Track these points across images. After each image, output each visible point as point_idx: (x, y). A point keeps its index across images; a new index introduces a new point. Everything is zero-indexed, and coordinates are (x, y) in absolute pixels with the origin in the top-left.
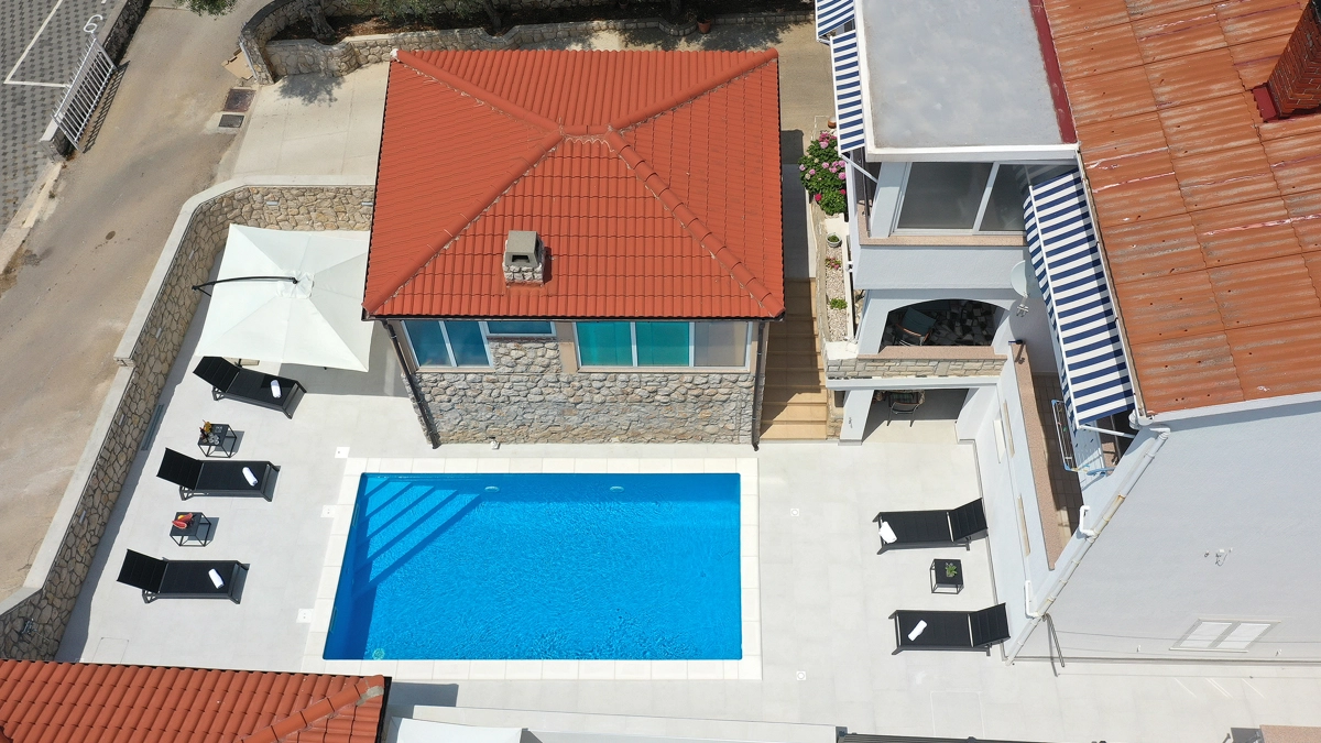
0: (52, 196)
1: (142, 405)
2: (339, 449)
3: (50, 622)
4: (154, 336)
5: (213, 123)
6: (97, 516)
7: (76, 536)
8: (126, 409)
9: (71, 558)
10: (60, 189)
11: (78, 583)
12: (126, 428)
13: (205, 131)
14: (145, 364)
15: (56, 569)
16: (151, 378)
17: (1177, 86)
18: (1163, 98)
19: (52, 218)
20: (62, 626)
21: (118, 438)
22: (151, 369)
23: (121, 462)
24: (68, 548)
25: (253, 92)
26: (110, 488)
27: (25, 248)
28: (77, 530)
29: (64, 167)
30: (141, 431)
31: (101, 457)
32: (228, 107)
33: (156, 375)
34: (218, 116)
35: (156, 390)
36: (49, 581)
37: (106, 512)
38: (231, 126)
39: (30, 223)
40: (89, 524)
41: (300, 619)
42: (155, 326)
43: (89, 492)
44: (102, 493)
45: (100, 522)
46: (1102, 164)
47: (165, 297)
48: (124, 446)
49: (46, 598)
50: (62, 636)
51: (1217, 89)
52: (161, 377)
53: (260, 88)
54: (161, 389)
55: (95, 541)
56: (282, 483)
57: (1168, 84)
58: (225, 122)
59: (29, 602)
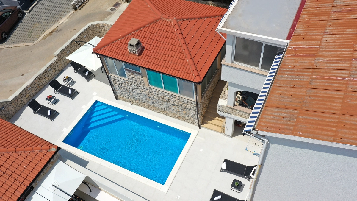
0: (68, 18)
1: (57, 68)
2: (95, 93)
3: (11, 110)
4: (66, 53)
5: (108, 10)
6: (34, 90)
7: (26, 92)
8: (52, 67)
9: (23, 97)
10: (70, 17)
11: (23, 104)
12: (50, 72)
13: (106, 11)
14: (61, 58)
15: (17, 98)
16: (63, 63)
17: (335, 28)
18: (327, 31)
19: (66, 23)
20: (15, 113)
21: (47, 74)
22: (63, 60)
23: (46, 80)
24: (22, 94)
25: (121, 4)
26: (41, 84)
27: (57, 28)
28: (26, 91)
29: (74, 12)
30: (55, 74)
31: (40, 76)
32: (114, 6)
33: (64, 62)
34: (111, 8)
35: (63, 66)
36: (14, 100)
37: (38, 90)
38: (112, 11)
39: (61, 23)
40: (31, 91)
41: (63, 130)
42: (67, 50)
43: (33, 83)
44: (38, 85)
45: (35, 92)
46: (294, 48)
47: (73, 44)
48: (48, 76)
49: (11, 103)
50: (14, 115)
51: (348, 31)
52: (66, 64)
53: (123, 3)
54: (65, 67)
55: (32, 96)
56: (78, 97)
57: (333, 27)
58: (112, 10)
59: (6, 102)
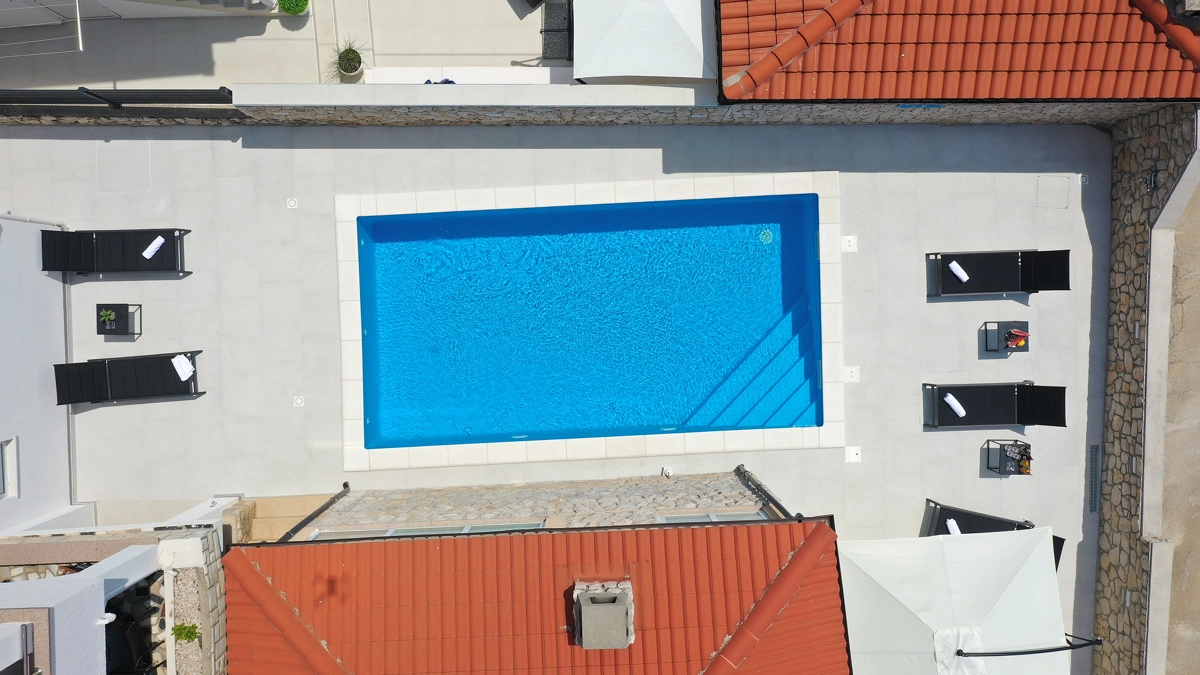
2: (858, 459)
3: (1129, 209)
4: (1132, 591)
6: (1121, 344)
8: (1133, 480)
11: (1116, 268)
12: (1125, 458)
14: (1131, 548)
15: (1144, 258)
16: (1117, 537)
21: (1130, 439)
22: (1121, 549)
23: (1116, 418)
24: (1139, 289)
26: (1118, 384)
28: (1138, 311)
30: (1107, 469)
33: (1113, 546)
35: (1106, 527)
36: (1146, 243)
37: (1113, 356)
40: (1127, 329)
41: (853, 238)
42: (1134, 604)
43: (1140, 361)
44: (1125, 372)
49: (1143, 224)
50: (1112, 207)
52: (1105, 545)
54: (1101, 533)
55: (1114, 318)
59: (1159, 208)
